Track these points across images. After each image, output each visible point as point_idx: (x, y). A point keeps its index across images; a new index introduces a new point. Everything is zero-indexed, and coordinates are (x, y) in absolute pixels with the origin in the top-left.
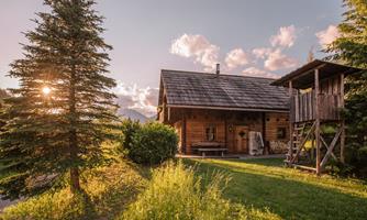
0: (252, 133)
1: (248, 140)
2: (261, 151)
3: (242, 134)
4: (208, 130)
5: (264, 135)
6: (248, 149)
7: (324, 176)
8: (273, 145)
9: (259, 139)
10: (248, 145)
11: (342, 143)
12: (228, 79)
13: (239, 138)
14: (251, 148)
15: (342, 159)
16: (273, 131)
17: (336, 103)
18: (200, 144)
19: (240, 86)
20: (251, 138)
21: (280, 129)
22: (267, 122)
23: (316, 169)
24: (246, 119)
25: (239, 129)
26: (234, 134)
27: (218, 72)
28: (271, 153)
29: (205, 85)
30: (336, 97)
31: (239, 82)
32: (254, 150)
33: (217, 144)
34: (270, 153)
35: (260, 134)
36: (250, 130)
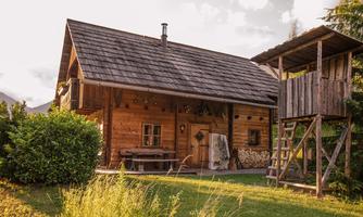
0: (214, 136)
1: (208, 146)
2: (226, 165)
3: (199, 137)
4: (147, 128)
5: (230, 139)
6: (207, 161)
7: (327, 198)
8: (243, 154)
9: (224, 144)
10: (207, 155)
11: (347, 150)
12: (179, 49)
13: (195, 143)
14: (212, 159)
15: (347, 172)
16: (242, 135)
17: (342, 93)
18: (134, 150)
19: (198, 62)
20: (213, 143)
21: (252, 132)
22: (235, 120)
23: (316, 188)
24: (205, 114)
25: (195, 129)
26: (188, 135)
27: (164, 36)
28: (241, 167)
29: (144, 54)
30: (342, 84)
31: (196, 56)
32: (216, 163)
33: (160, 152)
34: (238, 168)
35: (224, 138)
36: (210, 132)
